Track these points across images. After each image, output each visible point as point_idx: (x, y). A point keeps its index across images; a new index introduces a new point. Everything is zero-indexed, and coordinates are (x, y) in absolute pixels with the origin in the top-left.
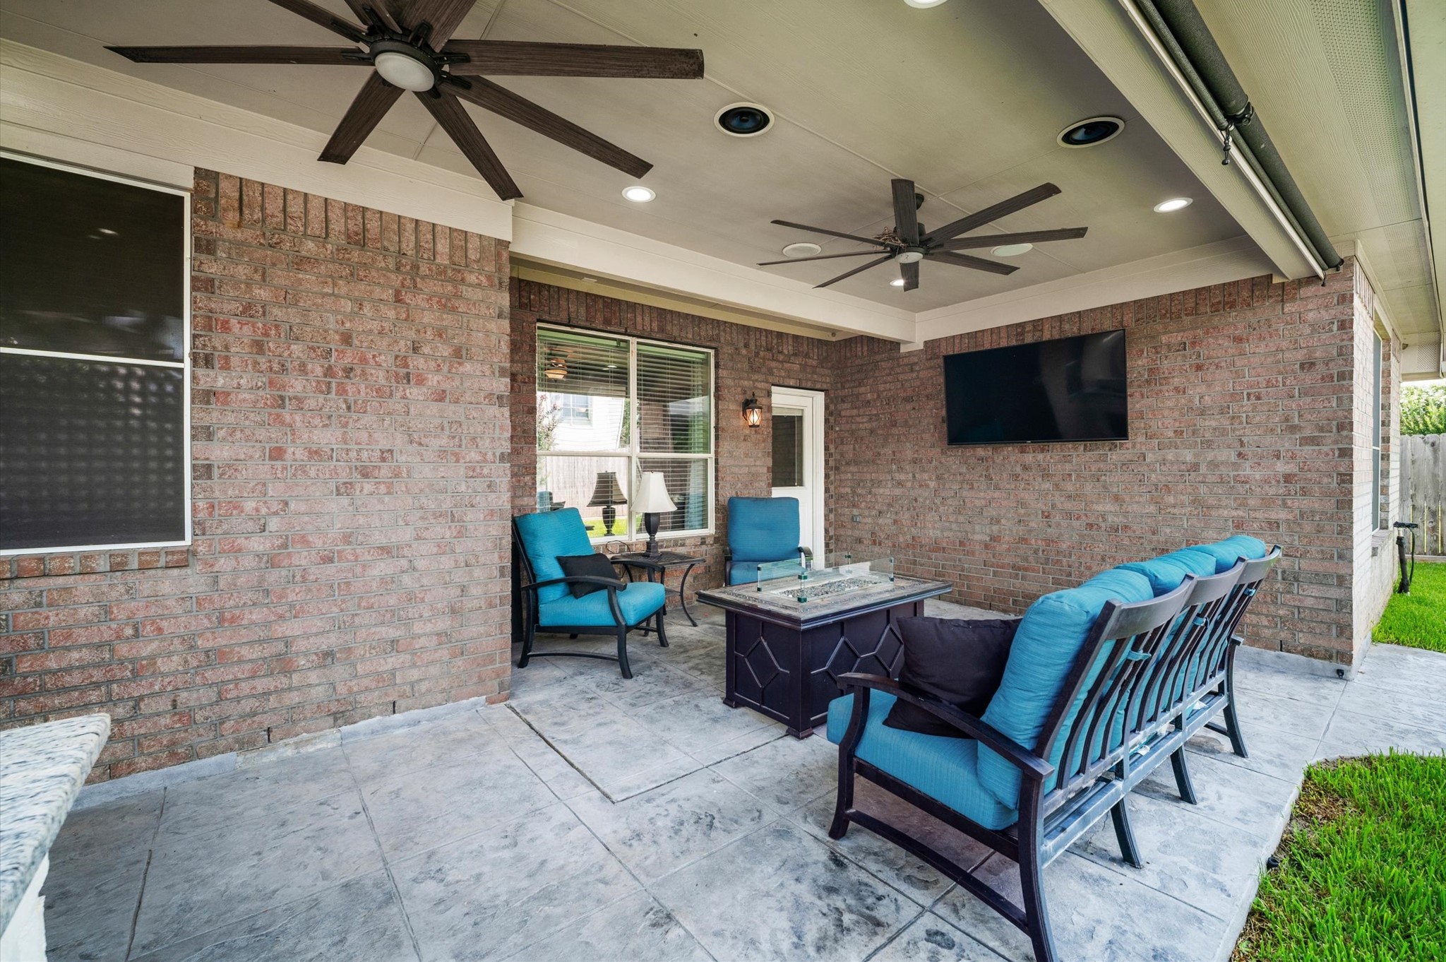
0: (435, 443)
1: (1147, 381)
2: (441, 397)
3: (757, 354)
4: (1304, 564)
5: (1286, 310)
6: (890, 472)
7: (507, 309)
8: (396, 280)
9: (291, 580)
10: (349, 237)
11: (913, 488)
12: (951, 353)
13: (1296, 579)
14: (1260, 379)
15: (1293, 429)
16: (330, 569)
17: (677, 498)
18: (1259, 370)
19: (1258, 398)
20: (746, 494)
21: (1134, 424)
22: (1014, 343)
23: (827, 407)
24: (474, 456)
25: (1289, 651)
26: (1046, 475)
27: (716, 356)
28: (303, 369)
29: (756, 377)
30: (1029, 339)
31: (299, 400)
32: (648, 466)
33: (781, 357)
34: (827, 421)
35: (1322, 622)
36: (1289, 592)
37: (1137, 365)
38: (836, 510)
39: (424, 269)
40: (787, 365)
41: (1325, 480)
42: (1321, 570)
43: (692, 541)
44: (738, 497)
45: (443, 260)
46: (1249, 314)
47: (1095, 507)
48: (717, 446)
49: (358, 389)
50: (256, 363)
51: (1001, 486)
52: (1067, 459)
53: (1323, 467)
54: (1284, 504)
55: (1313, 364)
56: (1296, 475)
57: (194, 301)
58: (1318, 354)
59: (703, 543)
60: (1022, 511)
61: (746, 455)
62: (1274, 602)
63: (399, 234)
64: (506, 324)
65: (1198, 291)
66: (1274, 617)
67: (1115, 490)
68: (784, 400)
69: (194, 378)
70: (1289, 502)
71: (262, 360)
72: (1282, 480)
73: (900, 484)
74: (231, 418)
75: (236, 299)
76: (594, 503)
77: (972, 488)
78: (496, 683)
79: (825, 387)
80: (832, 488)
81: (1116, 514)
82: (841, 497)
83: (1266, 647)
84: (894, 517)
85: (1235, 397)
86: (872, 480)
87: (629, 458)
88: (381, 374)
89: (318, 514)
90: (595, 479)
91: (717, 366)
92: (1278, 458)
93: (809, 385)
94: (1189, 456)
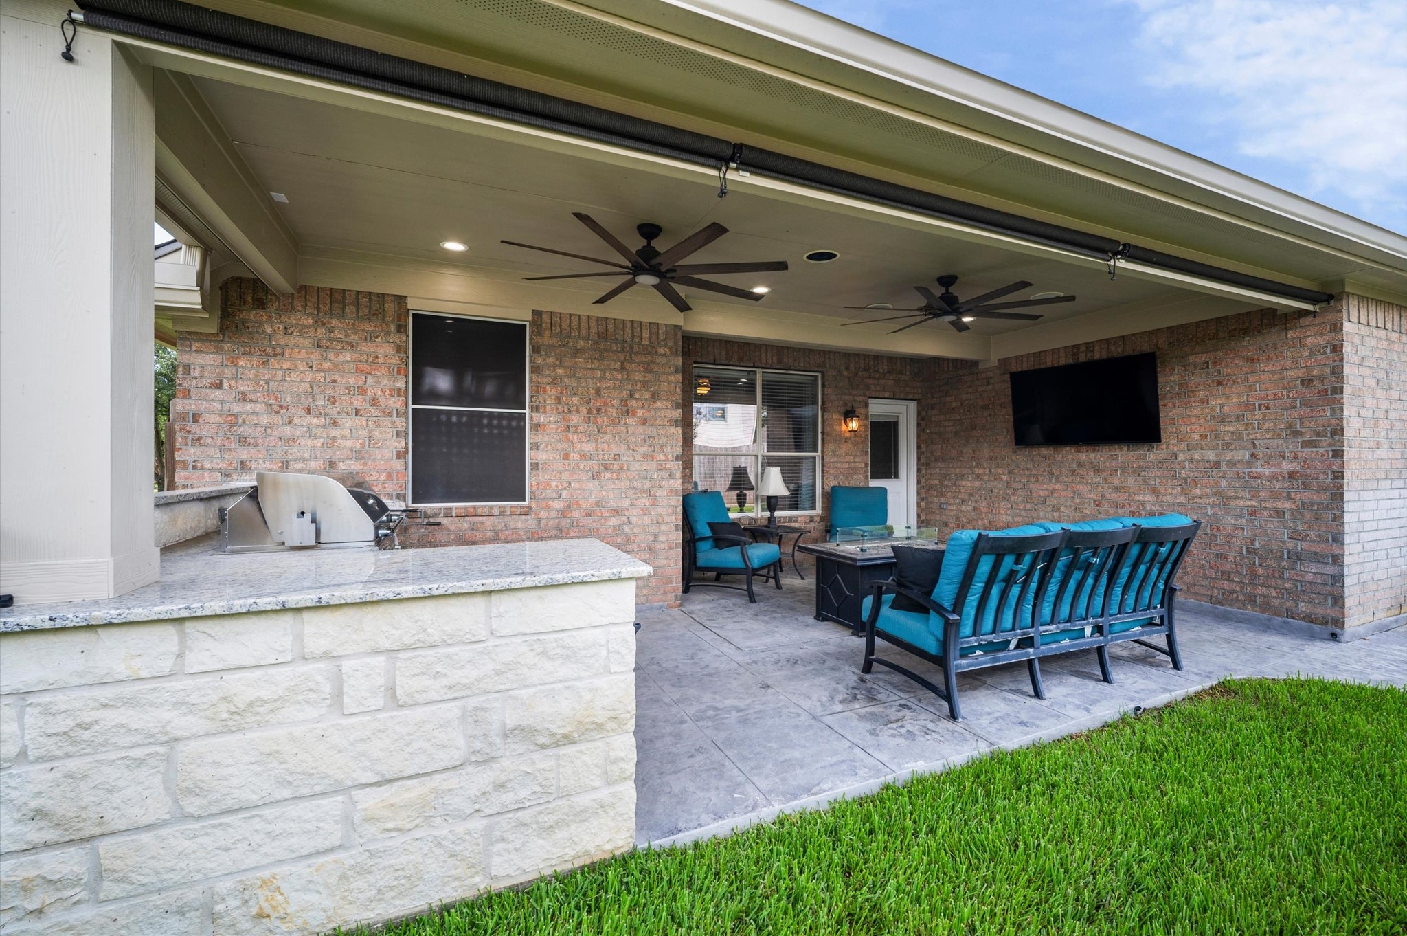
0: (641, 449)
1: (1178, 393)
2: (644, 422)
3: (856, 375)
4: (1305, 546)
5: (1289, 336)
6: (971, 467)
7: (680, 368)
8: (622, 356)
9: (572, 526)
10: (599, 336)
11: (989, 481)
12: (1020, 370)
13: (1299, 559)
14: (1268, 392)
15: (1296, 434)
16: (589, 520)
17: (792, 487)
18: (1268, 385)
19: (1268, 408)
20: (847, 484)
21: (1166, 431)
22: (1070, 361)
23: (919, 414)
24: (662, 457)
25: (1293, 618)
26: (1097, 471)
27: (823, 377)
28: (578, 411)
29: (855, 392)
30: (1083, 358)
31: (576, 427)
32: (769, 462)
33: (877, 375)
34: (919, 425)
35: (1319, 594)
36: (1293, 569)
37: (1168, 381)
38: (927, 498)
39: (636, 349)
40: (882, 382)
41: (1322, 476)
42: (1319, 550)
43: (803, 519)
44: (840, 487)
45: (646, 342)
46: (1260, 339)
47: (1137, 497)
48: (823, 447)
49: (603, 420)
50: (557, 409)
51: (1061, 479)
52: (1113, 458)
53: (1320, 466)
54: (1289, 496)
55: (1311, 381)
56: (1298, 472)
57: (531, 379)
58: (1315, 373)
59: (812, 521)
60: (1078, 501)
61: (847, 454)
62: (1281, 577)
63: (624, 330)
64: (679, 377)
65: (1218, 320)
66: (1281, 589)
67: (1153, 483)
68: (880, 408)
69: (531, 418)
70: (1293, 494)
71: (560, 407)
72: (1287, 476)
73: (979, 477)
74: (546, 438)
75: (549, 375)
76: (730, 489)
77: (1037, 481)
78: (673, 595)
79: (917, 397)
80: (923, 480)
81: (1153, 503)
82: (930, 488)
83: (1275, 614)
84: (974, 504)
85: (1249, 407)
86: (956, 474)
87: (756, 456)
88: (614, 411)
89: (584, 490)
90: (730, 473)
91: (823, 385)
92: (1284, 458)
93: (902, 396)
94: (1212, 456)
